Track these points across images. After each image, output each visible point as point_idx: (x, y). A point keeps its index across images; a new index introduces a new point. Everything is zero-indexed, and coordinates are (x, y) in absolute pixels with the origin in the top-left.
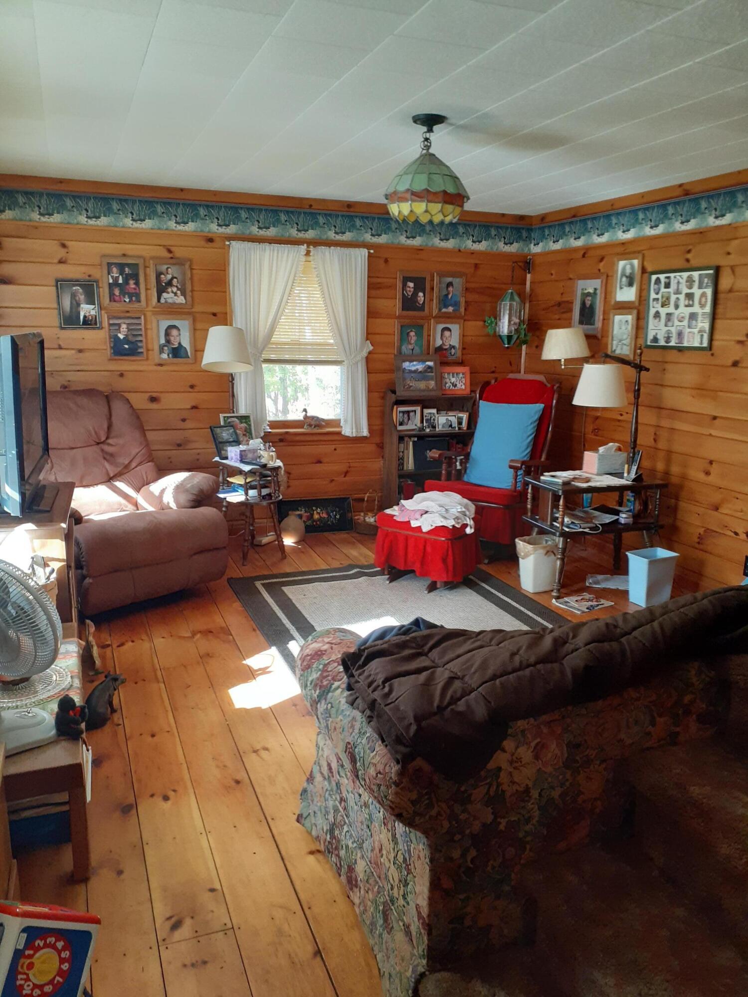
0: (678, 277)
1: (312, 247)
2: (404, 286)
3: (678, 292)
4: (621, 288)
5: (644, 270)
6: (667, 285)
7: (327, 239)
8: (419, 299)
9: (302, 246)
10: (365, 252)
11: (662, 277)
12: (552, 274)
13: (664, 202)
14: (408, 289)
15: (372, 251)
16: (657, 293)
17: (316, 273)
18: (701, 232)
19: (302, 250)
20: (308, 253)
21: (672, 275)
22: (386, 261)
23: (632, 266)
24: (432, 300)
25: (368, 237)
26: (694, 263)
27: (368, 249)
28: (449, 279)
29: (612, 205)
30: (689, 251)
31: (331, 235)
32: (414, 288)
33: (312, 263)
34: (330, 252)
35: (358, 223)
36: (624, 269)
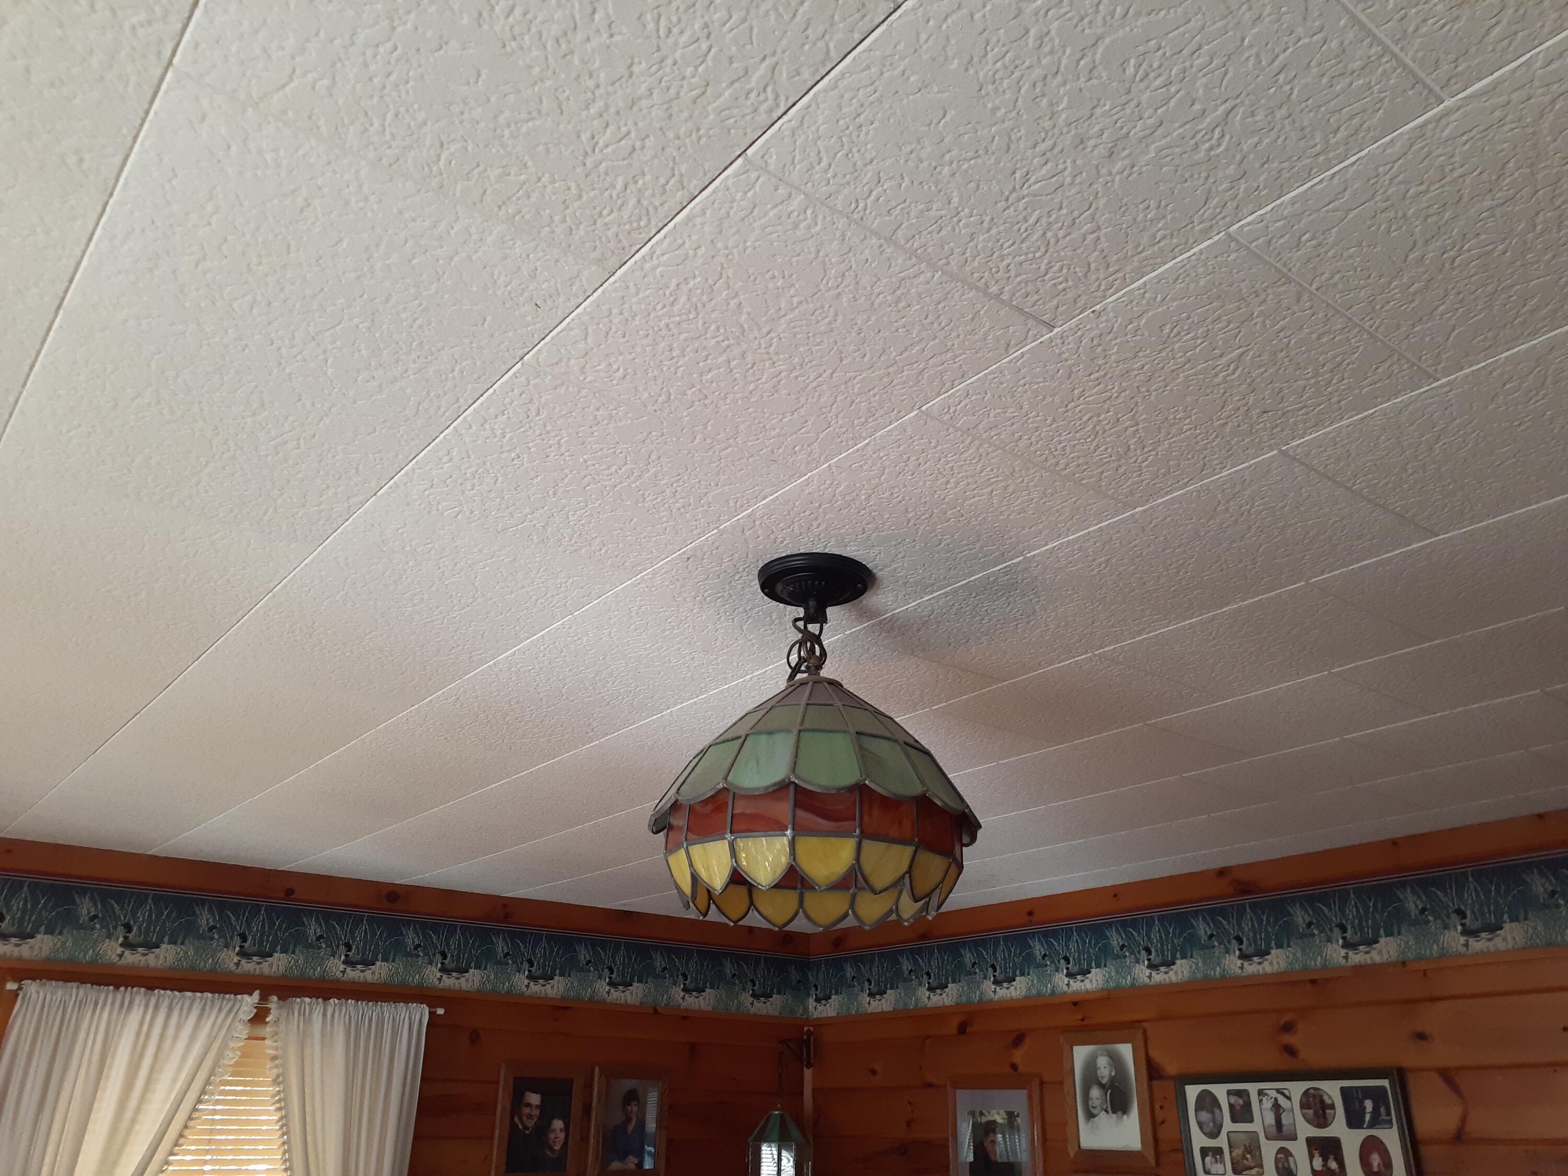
0: (1273, 1094)
1: (274, 998)
2: (517, 1100)
3: (1280, 1131)
4: (1090, 1116)
5: (1152, 1071)
6: (1242, 1113)
7: (322, 979)
8: (552, 1136)
9: (246, 997)
10: (420, 1013)
11: (1220, 1091)
12: (874, 1072)
13: (1182, 909)
14: (526, 1111)
15: (440, 1011)
16: (1214, 1134)
17: (275, 1071)
18: (1313, 982)
19: (245, 1008)
20: (259, 1017)
21: (1252, 1088)
22: (475, 1037)
23: (1116, 1061)
24: (585, 1139)
25: (432, 975)
26: (1311, 1056)
27: (429, 1006)
28: (629, 1084)
29: (1030, 913)
30: (1288, 1028)
31: (335, 967)
32: (542, 1107)
33: (267, 1042)
34: (324, 1015)
35: (411, 938)
36: (1091, 1067)
